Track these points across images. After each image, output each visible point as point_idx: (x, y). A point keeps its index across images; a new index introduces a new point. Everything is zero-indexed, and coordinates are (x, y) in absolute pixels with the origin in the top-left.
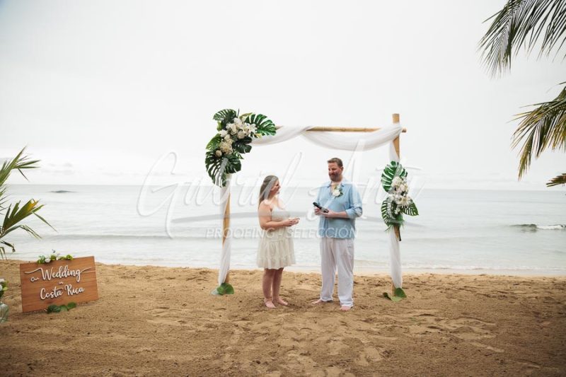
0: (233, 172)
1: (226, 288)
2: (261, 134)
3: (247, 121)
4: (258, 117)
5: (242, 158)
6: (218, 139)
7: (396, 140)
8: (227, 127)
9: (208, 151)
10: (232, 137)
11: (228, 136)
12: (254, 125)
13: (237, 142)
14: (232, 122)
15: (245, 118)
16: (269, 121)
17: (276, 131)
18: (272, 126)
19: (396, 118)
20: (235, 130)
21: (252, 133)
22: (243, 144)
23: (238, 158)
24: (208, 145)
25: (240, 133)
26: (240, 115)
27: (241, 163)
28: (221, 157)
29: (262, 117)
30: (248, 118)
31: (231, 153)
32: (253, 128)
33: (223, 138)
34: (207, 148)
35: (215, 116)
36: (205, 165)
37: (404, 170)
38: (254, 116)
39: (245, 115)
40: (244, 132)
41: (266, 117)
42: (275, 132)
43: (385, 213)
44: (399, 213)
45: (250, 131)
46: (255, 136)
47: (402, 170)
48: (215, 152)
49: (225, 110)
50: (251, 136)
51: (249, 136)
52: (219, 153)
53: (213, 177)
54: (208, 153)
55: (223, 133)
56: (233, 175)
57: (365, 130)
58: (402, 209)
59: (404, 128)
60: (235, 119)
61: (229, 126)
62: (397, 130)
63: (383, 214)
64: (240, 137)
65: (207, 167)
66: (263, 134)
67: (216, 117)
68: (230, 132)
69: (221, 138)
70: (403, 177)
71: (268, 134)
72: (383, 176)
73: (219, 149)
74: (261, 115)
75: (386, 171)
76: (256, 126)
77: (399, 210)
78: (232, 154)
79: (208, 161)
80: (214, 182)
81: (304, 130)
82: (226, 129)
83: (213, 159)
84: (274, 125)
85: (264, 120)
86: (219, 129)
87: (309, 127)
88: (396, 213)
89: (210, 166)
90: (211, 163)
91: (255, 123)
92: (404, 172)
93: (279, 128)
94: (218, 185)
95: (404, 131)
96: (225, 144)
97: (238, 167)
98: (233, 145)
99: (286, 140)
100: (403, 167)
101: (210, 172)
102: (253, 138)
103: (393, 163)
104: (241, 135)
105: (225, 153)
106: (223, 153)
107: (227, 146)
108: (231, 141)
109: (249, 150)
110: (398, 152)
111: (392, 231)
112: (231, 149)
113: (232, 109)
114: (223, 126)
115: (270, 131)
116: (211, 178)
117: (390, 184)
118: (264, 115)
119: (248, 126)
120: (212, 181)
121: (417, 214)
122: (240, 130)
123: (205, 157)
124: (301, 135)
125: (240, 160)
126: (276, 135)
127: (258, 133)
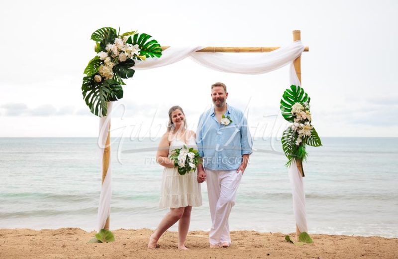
0: (114, 99)
1: (105, 235)
2: (145, 56)
3: (129, 41)
4: (141, 36)
5: (124, 84)
6: (97, 62)
7: (297, 61)
8: (107, 48)
9: (86, 75)
10: (112, 59)
11: (108, 60)
12: (137, 46)
13: (117, 65)
14: (112, 43)
15: (127, 37)
16: (153, 41)
17: (162, 52)
18: (158, 47)
19: (297, 35)
20: (116, 52)
21: (135, 55)
22: (125, 67)
23: (120, 84)
24: (86, 69)
25: (121, 55)
26: (121, 34)
27: (123, 89)
28: (100, 83)
29: (145, 37)
30: (130, 38)
31: (111, 78)
32: (135, 50)
33: (103, 61)
34: (85, 72)
35: (92, 36)
36: (82, 92)
37: (307, 95)
38: (137, 35)
39: (127, 34)
40: (126, 54)
41: (150, 36)
42: (160, 54)
43: (285, 144)
44: (301, 144)
45: (133, 53)
46: (139, 59)
47: (304, 95)
48: (93, 76)
49: (103, 29)
50: (134, 58)
51: (132, 58)
52: (98, 78)
53: (90, 105)
54: (85, 78)
55: (103, 55)
56: (114, 103)
57: (261, 50)
58: (305, 139)
59: (305, 46)
60: (116, 39)
61: (110, 47)
62: (299, 48)
63: (284, 146)
64: (121, 60)
65: (84, 94)
66: (148, 57)
67: (94, 37)
68: (110, 54)
69: (100, 61)
70: (304, 103)
71: (153, 56)
72: (282, 102)
73: (97, 74)
74: (146, 35)
75: (286, 97)
76: (140, 48)
77: (301, 141)
78: (113, 78)
79: (85, 88)
80: (93, 112)
81: (193, 51)
82: (106, 51)
83: (91, 84)
84: (160, 46)
85: (148, 41)
86: (98, 51)
87: (198, 47)
88: (297, 143)
89: (88, 93)
90: (89, 89)
91: (138, 43)
92: (306, 97)
93: (165, 48)
94: (97, 114)
95: (306, 50)
96: (105, 68)
97: (120, 94)
98: (114, 70)
99: (173, 62)
100: (305, 91)
101: (87, 100)
102: (136, 60)
103: (293, 87)
104: (122, 57)
105: (105, 78)
106: (103, 79)
107: (107, 70)
108: (112, 65)
109: (131, 74)
110: (299, 74)
111: (294, 165)
112: (112, 73)
113: (112, 27)
114: (102, 47)
115: (155, 53)
116: (88, 107)
117: (290, 111)
118: (148, 34)
119: (130, 47)
120: (90, 110)
121: (320, 144)
122: (121, 52)
123: (82, 83)
124: (190, 57)
125: (122, 85)
126: (161, 56)
127: (141, 54)
